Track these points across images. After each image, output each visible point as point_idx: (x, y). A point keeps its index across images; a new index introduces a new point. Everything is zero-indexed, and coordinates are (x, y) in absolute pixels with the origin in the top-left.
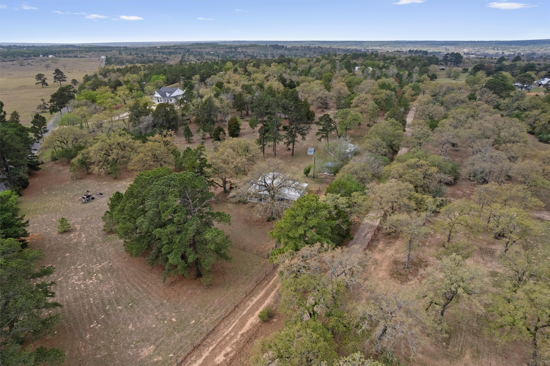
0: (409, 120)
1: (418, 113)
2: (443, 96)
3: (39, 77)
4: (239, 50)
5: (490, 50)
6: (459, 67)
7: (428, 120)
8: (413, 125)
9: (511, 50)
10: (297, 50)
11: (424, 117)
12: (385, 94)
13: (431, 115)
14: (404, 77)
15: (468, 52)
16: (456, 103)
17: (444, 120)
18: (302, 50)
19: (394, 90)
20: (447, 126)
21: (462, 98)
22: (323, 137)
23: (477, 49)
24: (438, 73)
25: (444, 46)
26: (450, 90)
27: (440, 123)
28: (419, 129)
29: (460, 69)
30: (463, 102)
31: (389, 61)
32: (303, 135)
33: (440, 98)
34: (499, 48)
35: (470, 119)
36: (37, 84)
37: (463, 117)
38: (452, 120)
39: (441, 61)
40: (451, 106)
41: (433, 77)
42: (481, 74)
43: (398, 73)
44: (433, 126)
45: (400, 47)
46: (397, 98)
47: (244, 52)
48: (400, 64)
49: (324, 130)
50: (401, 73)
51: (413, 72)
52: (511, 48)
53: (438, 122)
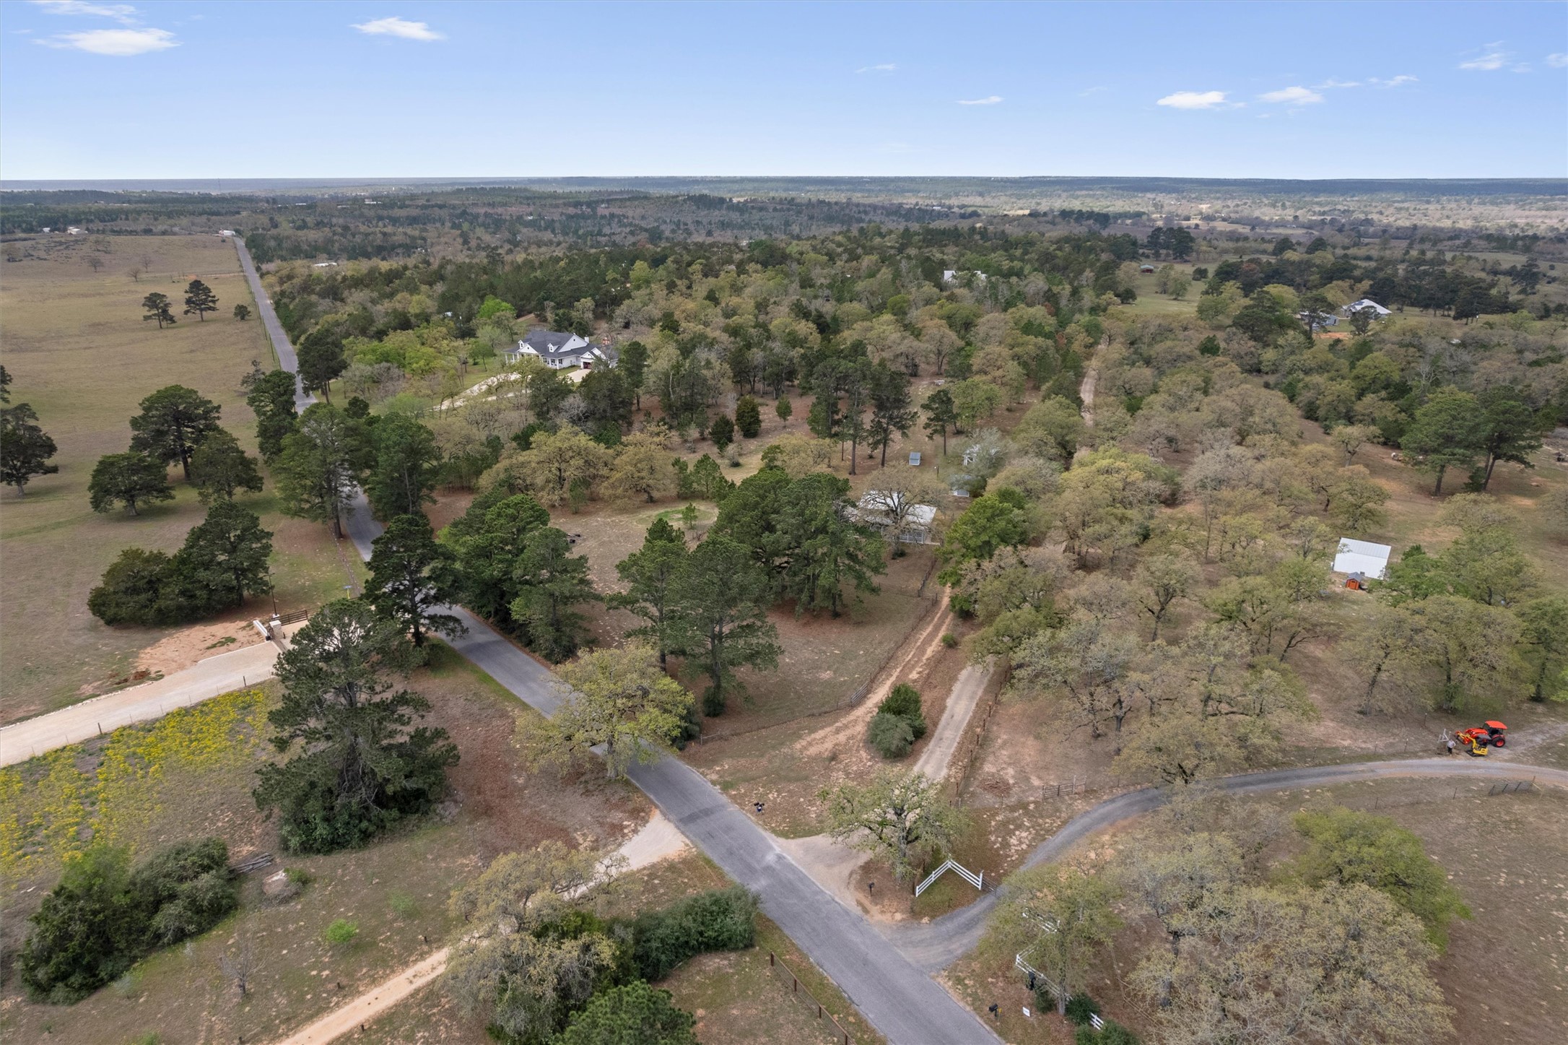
0: (1087, 396)
1: (1102, 383)
2: (1150, 345)
3: (154, 301)
4: (602, 210)
5: (1265, 209)
6: (1186, 261)
7: (1124, 397)
8: (1096, 407)
9: (1317, 209)
10: (761, 209)
11: (1114, 391)
12: (1035, 345)
13: (1127, 386)
14: (1063, 302)
15: (1210, 211)
16: (1177, 360)
17: (1152, 397)
18: (775, 210)
19: (1048, 336)
20: (1157, 407)
21: (1186, 350)
22: (936, 431)
23: (1231, 203)
24: (1137, 282)
25: (1149, 195)
26: (1165, 332)
27: (1145, 402)
28: (1109, 414)
29: (1189, 269)
30: (1190, 358)
31: (1018, 252)
32: (902, 428)
33: (1144, 349)
34: (1288, 204)
35: (1199, 395)
36: (146, 318)
37: (1183, 391)
38: (1166, 396)
39: (1143, 246)
40: (1166, 366)
41: (1127, 296)
42: (1231, 288)
43: (1050, 290)
44: (1133, 408)
45: (1033, 196)
46: (1057, 351)
47: (618, 216)
48: (1047, 263)
49: (937, 419)
50: (1055, 289)
51: (1082, 286)
52: (1317, 203)
53: (1142, 398)
